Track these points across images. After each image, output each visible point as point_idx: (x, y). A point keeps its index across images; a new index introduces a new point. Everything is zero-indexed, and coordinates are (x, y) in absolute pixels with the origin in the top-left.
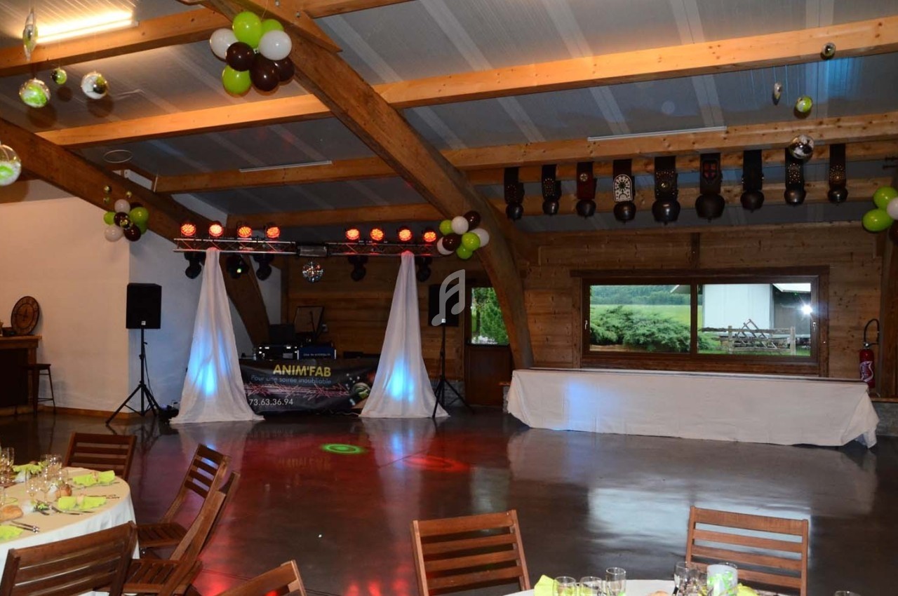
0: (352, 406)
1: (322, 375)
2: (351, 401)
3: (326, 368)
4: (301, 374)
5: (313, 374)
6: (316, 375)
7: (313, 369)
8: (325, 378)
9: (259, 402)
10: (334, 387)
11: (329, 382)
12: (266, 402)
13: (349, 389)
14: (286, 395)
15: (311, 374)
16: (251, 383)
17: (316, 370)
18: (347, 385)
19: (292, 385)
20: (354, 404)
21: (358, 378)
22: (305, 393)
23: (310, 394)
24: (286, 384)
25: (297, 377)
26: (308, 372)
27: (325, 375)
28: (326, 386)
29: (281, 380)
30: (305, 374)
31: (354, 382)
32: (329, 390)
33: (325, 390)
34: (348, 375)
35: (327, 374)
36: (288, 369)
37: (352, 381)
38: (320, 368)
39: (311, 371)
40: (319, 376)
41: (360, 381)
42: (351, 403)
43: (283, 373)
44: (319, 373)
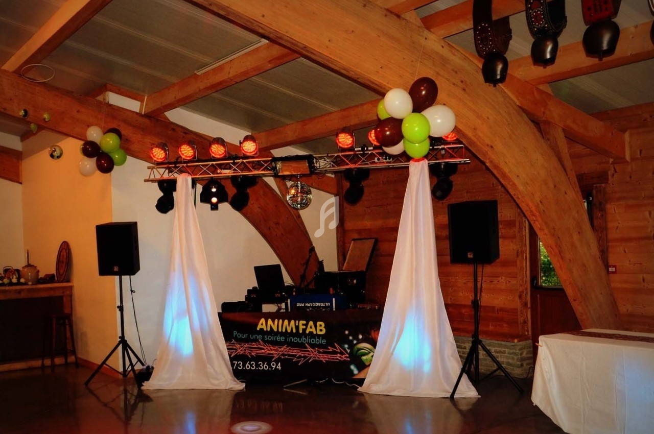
0: (354, 375)
1: (315, 333)
2: (352, 367)
3: (319, 323)
4: (289, 331)
5: (304, 330)
6: (307, 332)
7: (303, 325)
8: (319, 336)
9: (244, 365)
10: (330, 349)
11: (324, 342)
12: (251, 366)
13: (349, 351)
14: (273, 357)
15: (301, 331)
16: (233, 341)
17: (306, 325)
18: (346, 346)
19: (280, 344)
20: (356, 372)
21: (361, 337)
22: (294, 356)
23: (300, 357)
24: (274, 343)
25: (285, 334)
26: (297, 328)
27: (319, 333)
28: (320, 346)
29: (266, 338)
30: (294, 331)
31: (355, 342)
32: (324, 353)
33: (319, 352)
34: (347, 332)
35: (321, 330)
36: (271, 327)
37: (352, 341)
38: (311, 323)
39: (301, 327)
40: (311, 333)
41: (363, 341)
42: (352, 371)
43: (269, 330)
44: (311, 330)
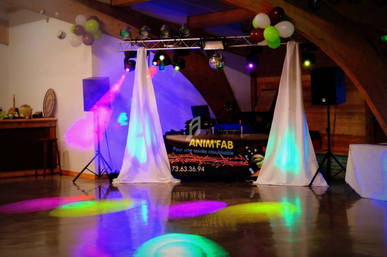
0: (252, 174)
1: (226, 148)
2: (250, 169)
3: (229, 142)
4: (210, 146)
5: (220, 146)
6: (222, 147)
7: (219, 143)
8: (229, 150)
9: (179, 169)
10: (236, 158)
11: (232, 153)
12: (184, 169)
13: (248, 159)
14: (199, 163)
15: (217, 147)
16: (173, 153)
17: (221, 143)
18: (246, 156)
19: (204, 155)
20: (253, 172)
21: (256, 150)
22: (213, 162)
23: (217, 163)
24: (200, 155)
25: (207, 149)
26: (215, 144)
27: (229, 148)
28: (230, 156)
29: (195, 151)
30: (213, 147)
31: (252, 154)
32: (232, 160)
33: (229, 160)
34: (247, 148)
35: (230, 146)
36: (198, 144)
37: (250, 153)
38: (224, 142)
39: (218, 144)
40: (224, 148)
41: (257, 153)
42: (250, 172)
43: (197, 146)
44: (224, 146)
